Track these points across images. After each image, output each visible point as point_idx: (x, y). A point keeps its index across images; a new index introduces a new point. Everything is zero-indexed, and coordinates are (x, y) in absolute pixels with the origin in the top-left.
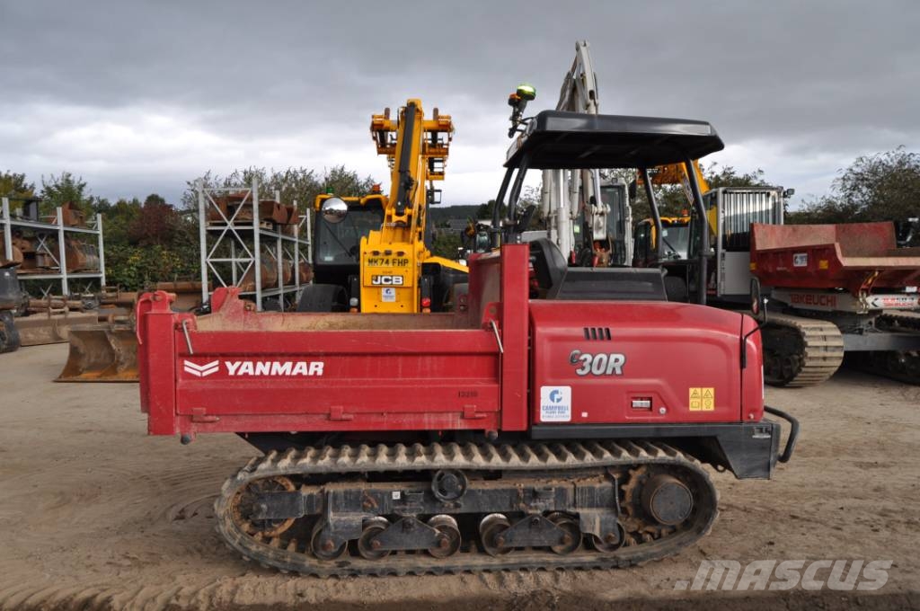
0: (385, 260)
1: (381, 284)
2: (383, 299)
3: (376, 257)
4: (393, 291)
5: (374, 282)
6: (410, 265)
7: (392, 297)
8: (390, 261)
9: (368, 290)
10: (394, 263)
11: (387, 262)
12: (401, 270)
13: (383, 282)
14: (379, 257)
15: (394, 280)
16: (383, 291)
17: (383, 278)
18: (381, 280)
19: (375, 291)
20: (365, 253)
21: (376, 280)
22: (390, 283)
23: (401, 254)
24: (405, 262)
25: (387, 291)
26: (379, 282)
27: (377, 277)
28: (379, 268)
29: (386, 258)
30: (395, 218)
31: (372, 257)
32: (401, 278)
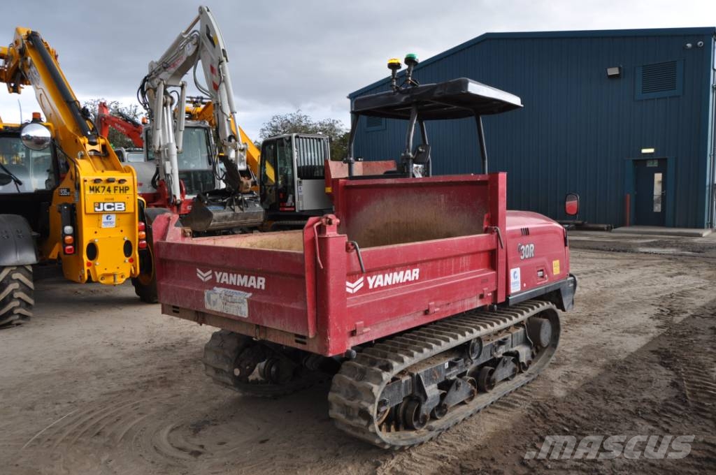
0: (106, 188)
1: (104, 210)
2: (103, 226)
3: (97, 185)
4: (113, 217)
5: (96, 209)
6: (130, 192)
7: (111, 223)
8: (112, 189)
9: (90, 217)
10: (115, 190)
11: (109, 190)
12: (123, 196)
13: (106, 209)
14: (101, 184)
15: (116, 207)
16: (104, 218)
17: (106, 205)
18: (104, 207)
19: (96, 218)
20: (85, 181)
21: (99, 207)
22: (112, 209)
23: (121, 181)
24: (126, 189)
25: (107, 218)
26: (101, 209)
27: (99, 204)
28: (101, 196)
29: (107, 186)
30: (89, 147)
31: (93, 185)
32: (123, 204)
